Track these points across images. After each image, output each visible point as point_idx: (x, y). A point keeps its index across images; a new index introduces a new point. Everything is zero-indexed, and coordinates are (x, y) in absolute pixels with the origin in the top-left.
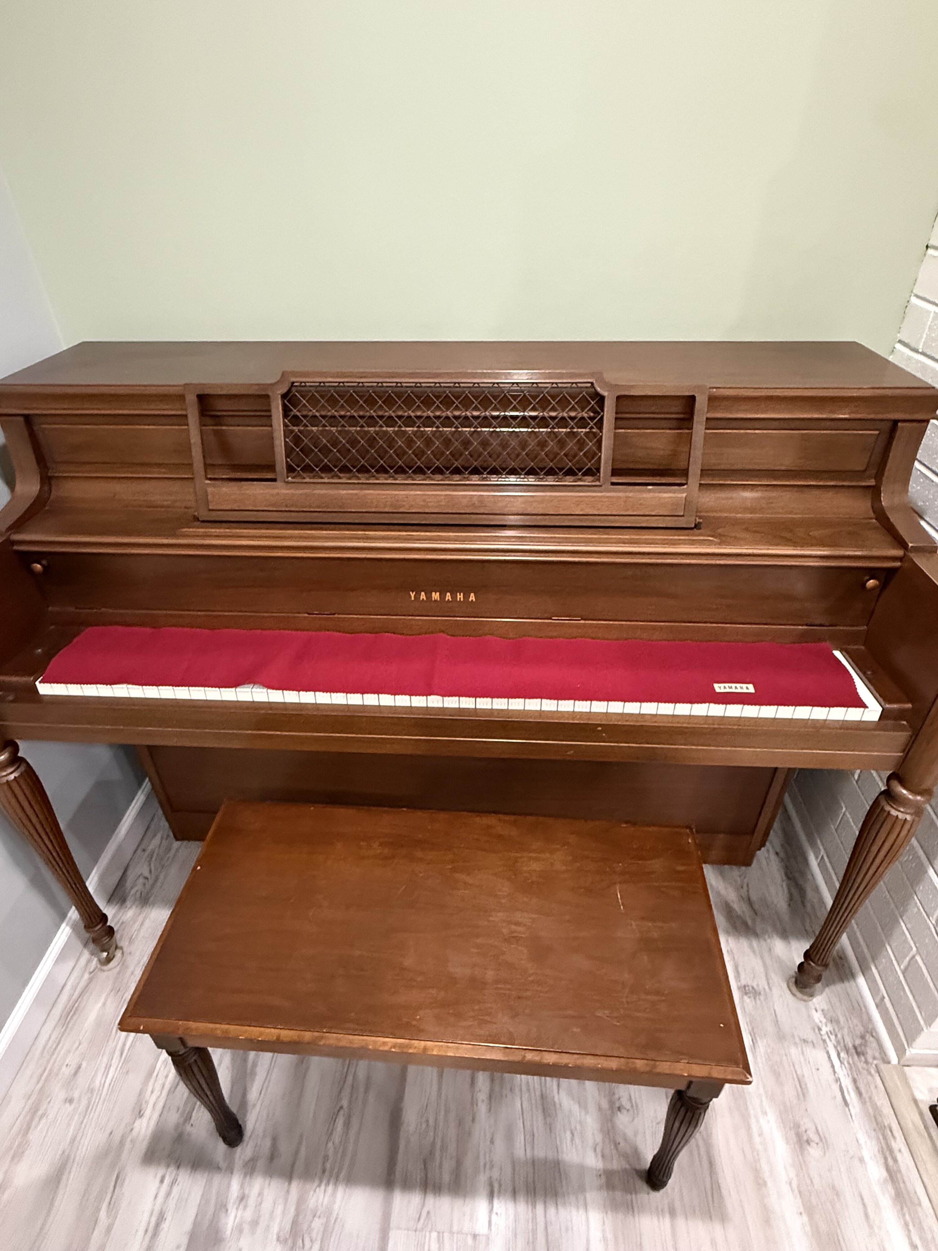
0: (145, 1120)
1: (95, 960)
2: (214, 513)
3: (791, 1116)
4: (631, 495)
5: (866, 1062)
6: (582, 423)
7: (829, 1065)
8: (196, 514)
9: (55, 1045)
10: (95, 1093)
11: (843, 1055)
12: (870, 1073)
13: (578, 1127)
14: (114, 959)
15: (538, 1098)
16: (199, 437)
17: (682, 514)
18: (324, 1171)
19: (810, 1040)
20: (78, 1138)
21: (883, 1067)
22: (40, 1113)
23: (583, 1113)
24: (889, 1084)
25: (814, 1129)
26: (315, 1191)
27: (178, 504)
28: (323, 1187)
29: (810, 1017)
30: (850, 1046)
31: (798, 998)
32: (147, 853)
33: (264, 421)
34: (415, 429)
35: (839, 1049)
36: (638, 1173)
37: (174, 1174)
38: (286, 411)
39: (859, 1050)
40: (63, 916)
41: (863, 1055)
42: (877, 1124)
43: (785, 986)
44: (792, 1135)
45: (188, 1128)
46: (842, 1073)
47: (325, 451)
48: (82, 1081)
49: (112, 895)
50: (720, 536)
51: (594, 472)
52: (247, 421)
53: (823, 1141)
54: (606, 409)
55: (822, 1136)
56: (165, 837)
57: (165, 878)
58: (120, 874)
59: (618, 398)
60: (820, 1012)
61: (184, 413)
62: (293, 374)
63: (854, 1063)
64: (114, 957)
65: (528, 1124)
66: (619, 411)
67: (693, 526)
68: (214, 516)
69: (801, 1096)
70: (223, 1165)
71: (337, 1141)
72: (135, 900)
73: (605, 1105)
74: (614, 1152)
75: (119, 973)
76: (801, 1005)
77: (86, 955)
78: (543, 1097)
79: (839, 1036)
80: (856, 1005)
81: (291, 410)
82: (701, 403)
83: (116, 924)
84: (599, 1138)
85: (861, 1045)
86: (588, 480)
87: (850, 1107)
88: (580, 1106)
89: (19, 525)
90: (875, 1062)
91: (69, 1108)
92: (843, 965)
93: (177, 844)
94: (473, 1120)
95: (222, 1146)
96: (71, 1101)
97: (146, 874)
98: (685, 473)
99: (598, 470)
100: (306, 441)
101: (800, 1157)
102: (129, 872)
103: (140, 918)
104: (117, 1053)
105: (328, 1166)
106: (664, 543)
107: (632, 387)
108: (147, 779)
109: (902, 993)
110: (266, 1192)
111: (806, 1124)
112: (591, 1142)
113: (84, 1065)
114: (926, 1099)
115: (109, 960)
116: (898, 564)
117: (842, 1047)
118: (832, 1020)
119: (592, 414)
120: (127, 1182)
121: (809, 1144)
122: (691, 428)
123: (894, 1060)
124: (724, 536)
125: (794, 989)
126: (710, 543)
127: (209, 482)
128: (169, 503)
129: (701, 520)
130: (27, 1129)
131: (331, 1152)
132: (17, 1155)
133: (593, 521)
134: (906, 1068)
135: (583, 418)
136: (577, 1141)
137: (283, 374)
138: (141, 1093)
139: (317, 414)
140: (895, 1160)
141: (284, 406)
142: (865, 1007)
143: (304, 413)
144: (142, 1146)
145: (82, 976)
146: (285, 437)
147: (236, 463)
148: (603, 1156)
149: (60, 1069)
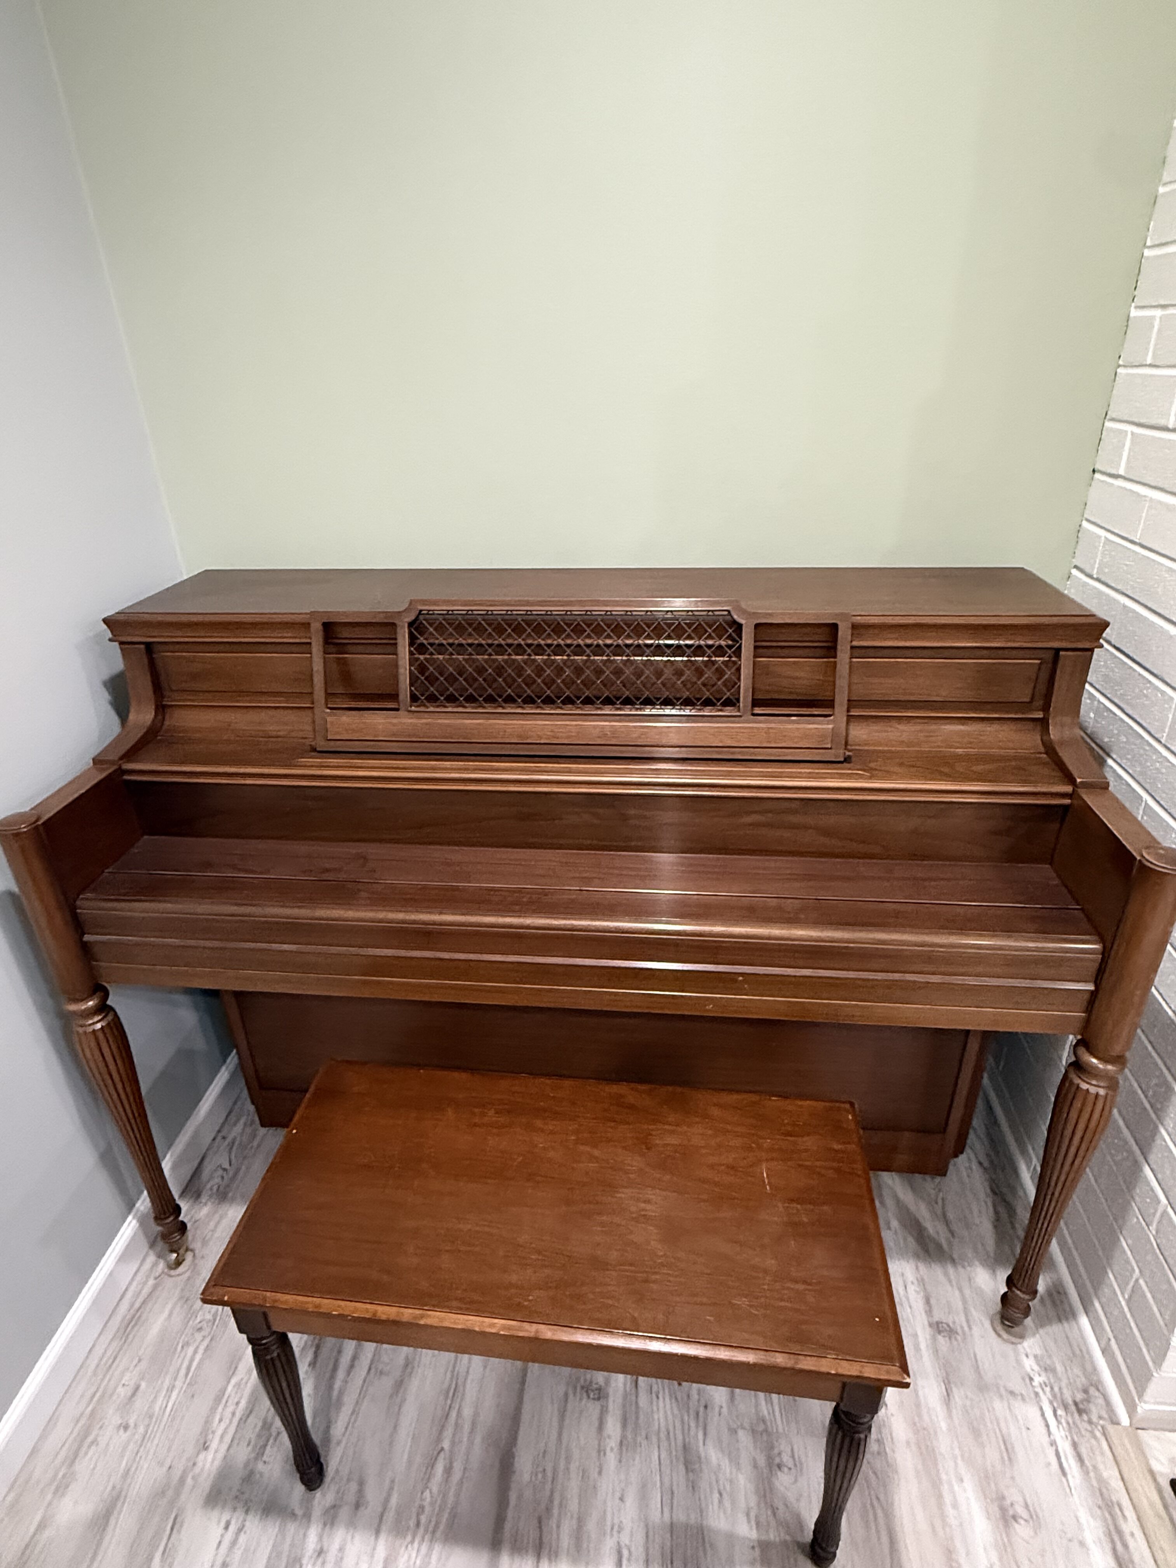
0: (210, 1455)
1: (162, 1265)
2: (332, 743)
3: (993, 1485)
4: (773, 725)
5: (1090, 1422)
6: (720, 651)
7: (1043, 1424)
8: (313, 743)
9: (111, 1361)
10: (154, 1420)
11: (1060, 1412)
12: (1095, 1437)
13: (728, 1487)
14: (184, 1263)
15: (680, 1448)
16: (322, 664)
17: (829, 746)
18: (418, 1524)
19: (1017, 1392)
20: (131, 1473)
21: (1110, 1428)
22: (90, 1439)
23: (734, 1471)
24: (1119, 1450)
25: (1022, 1503)
26: (407, 1546)
27: (293, 734)
28: (416, 1545)
29: (1018, 1362)
30: (1070, 1402)
31: (1003, 1339)
32: (226, 1143)
33: (389, 649)
34: (545, 657)
35: (1055, 1405)
36: (800, 1546)
37: (241, 1519)
38: (412, 639)
39: (1081, 1406)
40: (130, 1206)
41: (1087, 1413)
42: (1103, 1499)
43: (987, 1324)
44: (995, 1509)
45: (260, 1466)
46: (1060, 1435)
47: (451, 679)
48: (140, 1403)
49: (187, 1186)
50: (870, 770)
51: (731, 702)
52: (370, 649)
53: (1034, 1518)
54: (744, 638)
55: (1033, 1513)
56: (249, 1122)
57: (248, 1168)
58: (195, 1164)
59: (757, 626)
60: (1032, 1358)
61: (308, 641)
62: (424, 602)
63: (1074, 1423)
64: (184, 1260)
65: (667, 1480)
66: (759, 638)
67: (842, 759)
68: (332, 747)
69: (1007, 1462)
70: (299, 1512)
71: (435, 1489)
72: (211, 1196)
73: (762, 1461)
74: (771, 1518)
75: (189, 1279)
76: (1008, 1348)
77: (152, 1258)
78: (686, 1448)
79: (1056, 1389)
80: (1078, 1352)
81: (418, 639)
82: (844, 632)
83: (190, 1221)
84: (753, 1501)
85: (1082, 1401)
86: (728, 711)
87: (1069, 1477)
88: (731, 1461)
89: (131, 754)
90: (1101, 1422)
91: (124, 1436)
92: (1062, 1302)
93: (263, 1131)
94: (600, 1473)
95: (300, 1488)
96: (126, 1428)
97: (226, 1165)
98: (829, 704)
99: (738, 700)
100: (431, 669)
101: (1004, 1536)
102: (206, 1163)
103: (217, 1217)
104: (183, 1371)
105: (423, 1519)
106: (810, 776)
107: (770, 615)
108: (235, 1051)
109: (1128, 1331)
110: (349, 1546)
111: (1013, 1496)
112: (742, 1504)
113: (143, 1385)
114: (1165, 1471)
115: (178, 1263)
116: (1067, 801)
117: (1060, 1402)
118: (1048, 1369)
119: (730, 642)
120: (185, 1526)
121: (1016, 1521)
122: (835, 657)
123: (1125, 1420)
124: (876, 770)
125: (999, 1328)
126: (861, 777)
127: (328, 711)
128: (285, 733)
129: (850, 753)
130: (73, 1458)
131: (426, 1503)
132: (61, 1488)
133: (733, 753)
134: (1139, 1431)
135: (720, 647)
136: (727, 1504)
137: (411, 602)
138: (208, 1422)
139: (444, 642)
140: (1125, 1546)
141: (411, 634)
142: (1088, 1352)
143: (431, 641)
144: (205, 1484)
145: (145, 1283)
146: (410, 665)
147: (357, 692)
148: (758, 1524)
149: (115, 1388)
